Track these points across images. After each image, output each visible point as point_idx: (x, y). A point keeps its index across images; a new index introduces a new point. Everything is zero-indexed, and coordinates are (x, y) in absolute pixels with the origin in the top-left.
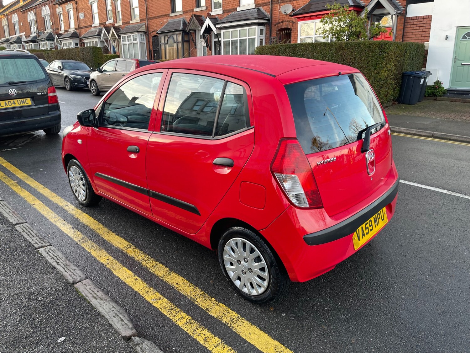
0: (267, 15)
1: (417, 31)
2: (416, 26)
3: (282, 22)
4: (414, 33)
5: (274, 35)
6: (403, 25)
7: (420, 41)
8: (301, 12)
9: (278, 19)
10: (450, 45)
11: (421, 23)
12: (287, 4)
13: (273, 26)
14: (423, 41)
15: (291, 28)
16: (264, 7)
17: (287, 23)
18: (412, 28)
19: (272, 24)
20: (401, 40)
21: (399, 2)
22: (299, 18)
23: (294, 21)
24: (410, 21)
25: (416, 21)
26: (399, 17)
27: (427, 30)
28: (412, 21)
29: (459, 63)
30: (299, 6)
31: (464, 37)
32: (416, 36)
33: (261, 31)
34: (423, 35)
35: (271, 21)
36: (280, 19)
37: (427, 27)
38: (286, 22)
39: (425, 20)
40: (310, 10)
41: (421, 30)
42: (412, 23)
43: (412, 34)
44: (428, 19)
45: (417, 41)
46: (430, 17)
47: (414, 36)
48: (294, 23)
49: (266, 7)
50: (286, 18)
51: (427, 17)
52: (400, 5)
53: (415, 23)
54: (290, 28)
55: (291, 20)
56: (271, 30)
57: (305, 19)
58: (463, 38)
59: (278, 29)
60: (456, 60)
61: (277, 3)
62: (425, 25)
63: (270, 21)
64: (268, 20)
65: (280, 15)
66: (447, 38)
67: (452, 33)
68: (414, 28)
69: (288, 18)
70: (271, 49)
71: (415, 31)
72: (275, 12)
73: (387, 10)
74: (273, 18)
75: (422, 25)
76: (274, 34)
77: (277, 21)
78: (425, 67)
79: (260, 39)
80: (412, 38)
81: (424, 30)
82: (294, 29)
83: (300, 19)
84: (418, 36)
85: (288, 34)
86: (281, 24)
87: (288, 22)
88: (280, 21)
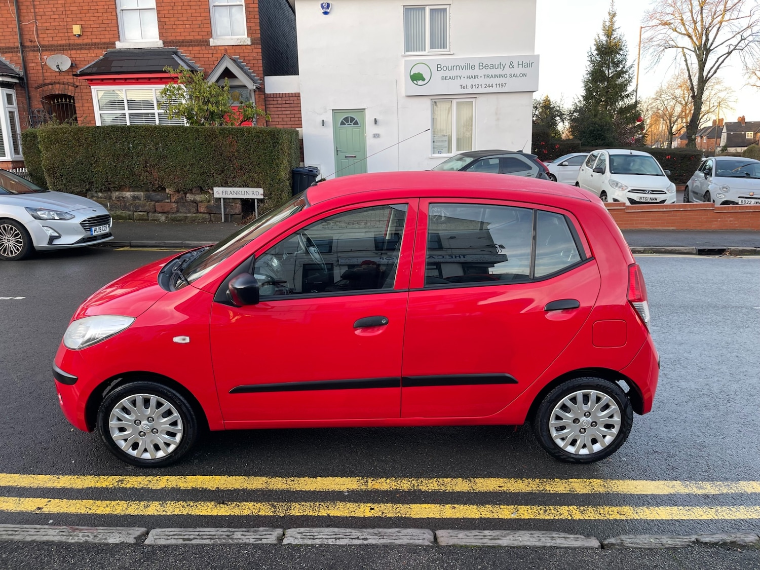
0: (14, 69)
1: (284, 112)
2: (280, 106)
3: (51, 84)
4: (280, 116)
5: (37, 105)
6: (263, 103)
7: (289, 126)
8: (94, 70)
9: (41, 78)
10: (329, 132)
11: (287, 102)
12: (57, 54)
13: (31, 89)
14: (293, 126)
15: (73, 95)
16: (7, 55)
17: (62, 86)
18: (276, 109)
19: (30, 85)
20: (265, 124)
21: (253, 72)
22: (91, 80)
23: (78, 84)
24: (272, 99)
25: (280, 99)
26: (257, 93)
27: (297, 112)
28: (275, 99)
29: (342, 155)
30: (83, 59)
31: (342, 123)
32: (284, 120)
33: (9, 97)
34: (292, 119)
35: (27, 80)
36: (46, 78)
37: (296, 109)
38: (59, 83)
39: (291, 98)
40: (113, 70)
41: (288, 112)
42: (275, 102)
43: (277, 116)
44: (296, 98)
45: (285, 126)
46: (297, 95)
47: (281, 120)
48: (77, 86)
49: (10, 55)
50: (58, 78)
51: (294, 95)
52: (254, 76)
53: (279, 102)
54: (69, 94)
55: (71, 81)
56: (29, 96)
57: (102, 82)
58: (341, 125)
59: (45, 95)
60: (338, 152)
61: (34, 51)
62: (292, 105)
63: (25, 81)
64: (20, 78)
65: (45, 71)
66: (323, 123)
67: (329, 118)
68: (279, 109)
69: (62, 77)
70: (76, 133)
71: (280, 113)
72: (33, 65)
73: (241, 81)
74: (30, 75)
75: (288, 105)
76: (36, 103)
77: (41, 82)
78: (304, 162)
79: (10, 112)
80: (279, 122)
81: (292, 112)
82: (79, 98)
83: (93, 82)
84: (286, 119)
85: (66, 105)
86: (50, 86)
87: (63, 84)
88: (47, 82)
